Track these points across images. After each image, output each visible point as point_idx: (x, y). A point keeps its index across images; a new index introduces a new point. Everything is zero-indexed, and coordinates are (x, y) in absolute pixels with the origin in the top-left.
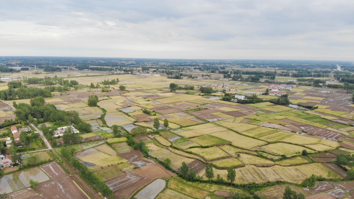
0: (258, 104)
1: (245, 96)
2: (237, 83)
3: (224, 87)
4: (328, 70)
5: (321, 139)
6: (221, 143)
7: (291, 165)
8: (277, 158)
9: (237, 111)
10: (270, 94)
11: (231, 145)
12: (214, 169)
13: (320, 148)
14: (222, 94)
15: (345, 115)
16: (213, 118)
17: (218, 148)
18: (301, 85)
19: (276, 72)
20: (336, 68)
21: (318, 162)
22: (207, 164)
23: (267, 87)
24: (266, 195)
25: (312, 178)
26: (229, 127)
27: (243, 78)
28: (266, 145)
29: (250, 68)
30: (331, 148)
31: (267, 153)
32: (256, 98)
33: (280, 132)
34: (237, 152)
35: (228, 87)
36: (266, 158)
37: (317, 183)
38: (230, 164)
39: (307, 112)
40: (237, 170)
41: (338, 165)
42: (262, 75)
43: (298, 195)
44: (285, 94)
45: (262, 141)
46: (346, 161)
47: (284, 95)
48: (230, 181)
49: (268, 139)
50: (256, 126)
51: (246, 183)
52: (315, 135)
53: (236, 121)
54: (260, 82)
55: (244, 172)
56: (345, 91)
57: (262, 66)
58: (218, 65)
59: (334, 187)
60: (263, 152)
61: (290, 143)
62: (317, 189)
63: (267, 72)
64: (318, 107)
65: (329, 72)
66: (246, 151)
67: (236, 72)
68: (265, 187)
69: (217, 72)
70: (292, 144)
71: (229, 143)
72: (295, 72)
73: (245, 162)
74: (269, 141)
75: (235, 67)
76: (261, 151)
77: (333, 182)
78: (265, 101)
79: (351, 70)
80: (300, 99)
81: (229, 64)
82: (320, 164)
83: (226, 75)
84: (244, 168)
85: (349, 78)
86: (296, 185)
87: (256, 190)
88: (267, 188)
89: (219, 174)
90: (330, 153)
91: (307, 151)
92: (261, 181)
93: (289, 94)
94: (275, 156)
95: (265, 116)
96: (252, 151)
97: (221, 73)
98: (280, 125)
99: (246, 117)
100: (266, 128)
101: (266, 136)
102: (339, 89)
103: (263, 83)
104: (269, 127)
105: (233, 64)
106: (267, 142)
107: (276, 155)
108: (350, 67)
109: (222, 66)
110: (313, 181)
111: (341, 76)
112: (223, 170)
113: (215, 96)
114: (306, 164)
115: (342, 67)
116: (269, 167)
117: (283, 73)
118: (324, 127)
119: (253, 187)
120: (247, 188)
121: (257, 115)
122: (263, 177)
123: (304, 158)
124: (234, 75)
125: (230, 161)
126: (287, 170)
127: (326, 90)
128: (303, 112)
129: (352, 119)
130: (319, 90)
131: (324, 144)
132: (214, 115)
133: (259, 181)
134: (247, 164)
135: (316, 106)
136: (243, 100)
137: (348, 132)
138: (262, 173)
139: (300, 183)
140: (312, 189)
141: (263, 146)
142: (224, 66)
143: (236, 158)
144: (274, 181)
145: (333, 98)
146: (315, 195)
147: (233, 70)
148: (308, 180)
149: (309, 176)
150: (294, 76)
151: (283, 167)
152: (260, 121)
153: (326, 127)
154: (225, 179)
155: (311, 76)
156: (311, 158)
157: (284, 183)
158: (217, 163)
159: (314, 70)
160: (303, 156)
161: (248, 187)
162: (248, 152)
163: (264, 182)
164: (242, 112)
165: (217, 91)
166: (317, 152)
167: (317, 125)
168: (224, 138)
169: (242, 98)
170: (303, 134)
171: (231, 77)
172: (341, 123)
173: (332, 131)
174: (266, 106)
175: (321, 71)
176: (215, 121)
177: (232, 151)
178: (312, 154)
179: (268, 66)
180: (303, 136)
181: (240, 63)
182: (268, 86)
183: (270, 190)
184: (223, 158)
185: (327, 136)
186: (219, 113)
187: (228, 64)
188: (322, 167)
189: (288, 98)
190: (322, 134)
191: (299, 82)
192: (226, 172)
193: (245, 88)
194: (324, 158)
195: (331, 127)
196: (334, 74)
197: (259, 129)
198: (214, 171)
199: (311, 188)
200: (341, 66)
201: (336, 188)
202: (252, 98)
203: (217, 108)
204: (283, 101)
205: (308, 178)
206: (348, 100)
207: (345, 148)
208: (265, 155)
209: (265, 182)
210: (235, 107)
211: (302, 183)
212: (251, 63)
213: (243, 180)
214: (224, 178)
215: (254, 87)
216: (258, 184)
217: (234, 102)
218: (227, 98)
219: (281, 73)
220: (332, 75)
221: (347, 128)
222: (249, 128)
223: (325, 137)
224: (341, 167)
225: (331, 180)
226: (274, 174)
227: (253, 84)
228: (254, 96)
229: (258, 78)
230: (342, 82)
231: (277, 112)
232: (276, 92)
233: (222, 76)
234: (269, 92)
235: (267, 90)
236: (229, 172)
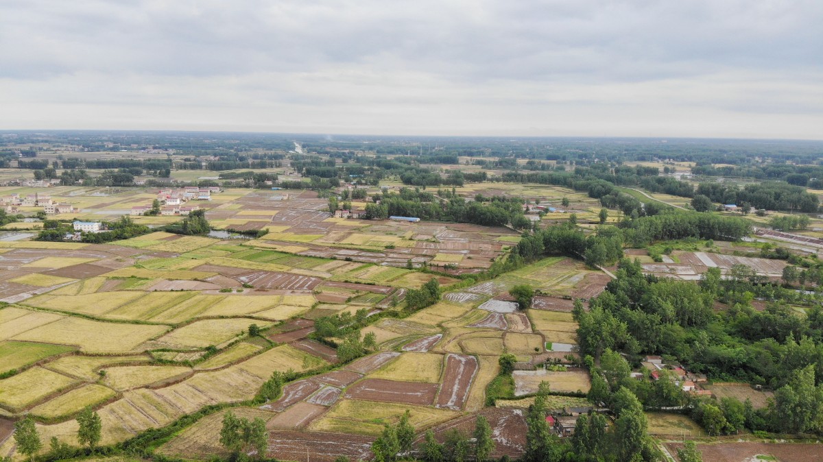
0: (137, 238)
1: (100, 224)
2: (75, 192)
3: (40, 204)
4: (280, 152)
5: (282, 295)
6: (49, 355)
7: (231, 364)
8: (196, 356)
9: (85, 264)
10: (163, 213)
11: (78, 353)
12: (38, 426)
13: (282, 314)
14: (37, 224)
15: (321, 241)
16: (17, 293)
17: (44, 371)
18: (228, 187)
19: (170, 160)
20: (293, 149)
21: (283, 343)
22: (17, 419)
23: (155, 197)
24: (181, 447)
25: (274, 379)
26: (68, 308)
27: (90, 178)
28: (168, 332)
29: (105, 153)
30: (302, 309)
31: (172, 351)
32: (130, 226)
33: (198, 297)
34: (99, 368)
35: (51, 202)
36: (172, 363)
37: (285, 387)
38: (83, 403)
39: (248, 243)
40: (102, 413)
41: (320, 340)
42: (137, 168)
43: (253, 425)
44: (198, 208)
45: (157, 326)
46: (332, 328)
47: (194, 211)
48: (87, 444)
49: (171, 317)
50: (139, 294)
51: (129, 436)
52: (271, 288)
53: (85, 290)
54: (136, 186)
55: (121, 412)
56: (315, 193)
57: (135, 146)
58: (15, 145)
59: (318, 385)
60: (163, 350)
61: (222, 317)
62: (287, 400)
63: (149, 160)
64: (270, 231)
65: (281, 157)
66: (120, 359)
67: (69, 164)
68: (177, 430)
69: (14, 163)
70: (227, 317)
71: (74, 349)
72: (212, 158)
73: (122, 386)
74: (174, 321)
75: (63, 149)
76: (158, 351)
77: (315, 376)
78: (155, 230)
79: (321, 151)
80: (231, 216)
81: (46, 141)
82: (286, 347)
83: (42, 171)
84: (122, 400)
85: (318, 168)
86: (245, 404)
87: (157, 445)
88: (183, 431)
89: (54, 435)
90: (302, 319)
91: (258, 326)
92: (167, 420)
93: (206, 209)
94: (192, 354)
95: (158, 264)
96: (137, 354)
97: (26, 168)
98: (196, 280)
99: (111, 275)
100: (164, 293)
101: (166, 313)
102: (304, 191)
103: (143, 186)
104: (170, 289)
105: (57, 142)
106: (170, 325)
107: (194, 351)
108: (318, 146)
109: (26, 147)
110: (278, 386)
111: (304, 164)
112: (66, 423)
113: (15, 230)
114: (260, 353)
115: (304, 147)
116: (181, 381)
117: (188, 163)
118: (286, 269)
119: (148, 440)
120: (133, 447)
121: (139, 267)
122: (170, 410)
123: (253, 342)
124: (63, 171)
125: (82, 395)
126: (222, 378)
127: (280, 195)
128: (241, 245)
129: (333, 245)
130: (266, 194)
131: (289, 303)
132: (19, 285)
133: (161, 421)
134: (127, 391)
135: (264, 229)
136: (97, 232)
137: (329, 271)
138: (165, 401)
139: (251, 397)
140: (278, 402)
141: (162, 336)
142: (31, 148)
143: (97, 383)
144: (197, 410)
145: (294, 209)
146: (284, 413)
147: (60, 157)
148: (268, 386)
149: (268, 377)
150: (213, 167)
151: (212, 374)
152: (147, 279)
153: (289, 268)
154: (75, 443)
155: (247, 167)
156: (267, 338)
157: (218, 408)
158: (48, 410)
159: (252, 153)
160: (252, 339)
161: (138, 445)
162: (125, 360)
163: (172, 420)
164: (99, 263)
165: (20, 217)
166: (278, 323)
167: (272, 267)
168: (57, 340)
169: (95, 228)
170: (246, 290)
171: (56, 178)
172: (315, 257)
173: (300, 275)
174: (158, 242)
175: (265, 155)
176: (26, 300)
177: (84, 369)
178: (268, 329)
179: (151, 147)
180: (248, 294)
181: (76, 141)
182: (157, 193)
183: (189, 433)
184: (61, 392)
185: (293, 286)
186: (34, 275)
187: (42, 141)
188: (290, 351)
189: (206, 218)
190: (283, 285)
191: (224, 181)
192: (74, 425)
193: (99, 202)
194: (292, 331)
195: (298, 268)
196: (291, 161)
197: (146, 300)
198: (41, 432)
199: (275, 400)
200: (303, 143)
201: (322, 386)
202: (121, 227)
203: (26, 263)
204: (194, 226)
205: (267, 381)
206: (323, 211)
207: (327, 303)
208: (168, 356)
209: (177, 418)
210: (78, 253)
211: (256, 395)
212: (104, 138)
213: (122, 430)
214: (72, 441)
215: (121, 199)
216: (159, 430)
217: (74, 242)
218: (53, 232)
219: (183, 161)
220: (287, 161)
221: (326, 265)
222: (121, 302)
223: (289, 289)
224: (326, 343)
225: (310, 373)
226: (196, 395)
227: (117, 191)
228: (124, 221)
229: (130, 175)
230: (308, 177)
231: (185, 251)
232: (177, 206)
233: (29, 174)
234: (160, 209)
235: (156, 204)
236: (81, 421)
